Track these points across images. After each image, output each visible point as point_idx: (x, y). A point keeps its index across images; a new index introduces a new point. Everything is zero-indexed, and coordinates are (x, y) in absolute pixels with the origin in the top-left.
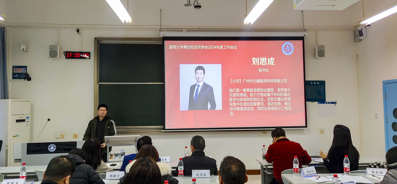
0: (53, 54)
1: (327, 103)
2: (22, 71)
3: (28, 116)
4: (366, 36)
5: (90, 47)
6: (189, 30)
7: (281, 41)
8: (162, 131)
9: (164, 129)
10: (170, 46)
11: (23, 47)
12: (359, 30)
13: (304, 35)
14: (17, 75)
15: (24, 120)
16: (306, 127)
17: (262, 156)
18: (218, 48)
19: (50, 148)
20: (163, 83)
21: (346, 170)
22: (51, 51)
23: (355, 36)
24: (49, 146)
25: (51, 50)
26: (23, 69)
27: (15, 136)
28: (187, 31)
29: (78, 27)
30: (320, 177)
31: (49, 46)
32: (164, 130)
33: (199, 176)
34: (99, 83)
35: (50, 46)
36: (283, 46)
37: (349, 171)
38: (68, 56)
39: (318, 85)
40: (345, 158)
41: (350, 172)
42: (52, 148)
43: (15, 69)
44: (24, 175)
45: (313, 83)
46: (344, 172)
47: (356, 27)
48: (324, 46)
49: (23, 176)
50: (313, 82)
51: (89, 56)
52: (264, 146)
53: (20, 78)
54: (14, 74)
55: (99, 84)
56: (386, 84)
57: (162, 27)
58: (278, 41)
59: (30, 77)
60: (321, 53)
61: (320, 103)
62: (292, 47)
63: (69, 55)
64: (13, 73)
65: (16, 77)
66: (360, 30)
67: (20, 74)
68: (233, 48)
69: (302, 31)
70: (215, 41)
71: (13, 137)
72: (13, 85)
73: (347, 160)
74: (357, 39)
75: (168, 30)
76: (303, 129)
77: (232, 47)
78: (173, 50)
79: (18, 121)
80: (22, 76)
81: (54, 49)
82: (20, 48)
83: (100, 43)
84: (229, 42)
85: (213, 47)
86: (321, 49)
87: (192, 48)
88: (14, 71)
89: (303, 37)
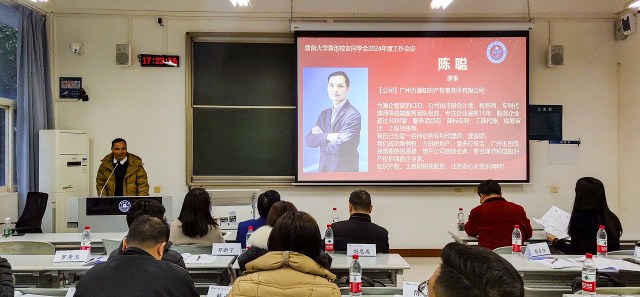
0: (122, 58)
1: (563, 143)
2: (74, 85)
3: (84, 157)
4: (636, 29)
5: (179, 48)
6: (337, 20)
7: (490, 39)
8: (293, 184)
9: (296, 181)
10: (306, 47)
11: (76, 46)
12: (623, 20)
13: (529, 29)
14: (67, 92)
15: (78, 164)
16: (528, 181)
17: (457, 225)
18: (385, 50)
19: (122, 206)
20: (295, 107)
21: (601, 249)
22: (118, 54)
23: (616, 30)
24: (120, 203)
25: (120, 52)
26: (76, 82)
27: (67, 188)
28: (334, 21)
29: (160, 15)
30: (557, 259)
31: (115, 46)
32: (295, 183)
33: (359, 253)
34: (194, 106)
35: (117, 45)
36: (489, 49)
37: (605, 252)
38: (145, 63)
39: (550, 112)
40: (600, 230)
41: (607, 253)
42: (125, 206)
43: (63, 82)
44: (88, 244)
45: (542, 110)
46: (598, 253)
47: (619, 14)
48: (563, 47)
49: (85, 246)
50: (542, 107)
51: (178, 63)
52: (461, 209)
53: (71, 97)
54: (62, 91)
55: (194, 108)
57: (294, 15)
58: (485, 39)
59: (87, 96)
60: (558, 59)
61: (552, 143)
62: (504, 49)
63: (147, 60)
64: (61, 89)
65: (65, 95)
66: (625, 19)
67: (71, 90)
68: (410, 50)
69: (526, 22)
70: (380, 38)
71: (63, 188)
72: (62, 108)
73: (603, 233)
74: (618, 34)
75: (304, 19)
76: (523, 185)
77: (407, 49)
78: (311, 53)
79: (70, 164)
80: (74, 93)
81: (122, 51)
82: (71, 48)
83: (194, 41)
84: (403, 39)
85: (376, 48)
86: (557, 51)
87: (342, 50)
88: (62, 86)
89: (528, 32)
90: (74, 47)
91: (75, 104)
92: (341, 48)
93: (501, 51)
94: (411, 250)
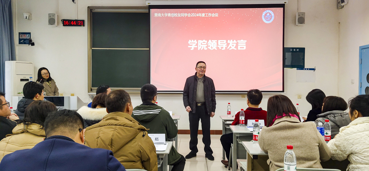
0: (52, 21)
1: (305, 70)
2: (27, 37)
3: (31, 76)
4: (348, 2)
5: (84, 16)
7: (262, 9)
10: (155, 14)
13: (285, 3)
14: (23, 41)
16: (283, 91)
18: (200, 16)
20: (148, 49)
23: (338, 3)
25: (50, 18)
26: (28, 35)
27: (20, 93)
34: (92, 48)
35: (49, 14)
36: (264, 15)
38: (65, 24)
39: (298, 52)
43: (20, 35)
45: (293, 50)
48: (305, 13)
50: (293, 48)
53: (25, 43)
54: (20, 40)
55: (92, 50)
56: (362, 49)
58: (259, 9)
59: (34, 43)
60: (301, 20)
61: (299, 70)
62: (273, 15)
67: (25, 40)
68: (215, 16)
70: (197, 9)
71: (18, 93)
72: (20, 49)
74: (339, 5)
77: (213, 15)
78: (158, 17)
79: (22, 80)
81: (52, 17)
82: (24, 16)
83: (93, 12)
84: (211, 10)
85: (195, 14)
86: (301, 16)
87: (176, 16)
88: (20, 37)
89: (284, 5)
90: (25, 15)
91: (27, 47)
92: (175, 15)
93: (270, 16)
94: (216, 130)
